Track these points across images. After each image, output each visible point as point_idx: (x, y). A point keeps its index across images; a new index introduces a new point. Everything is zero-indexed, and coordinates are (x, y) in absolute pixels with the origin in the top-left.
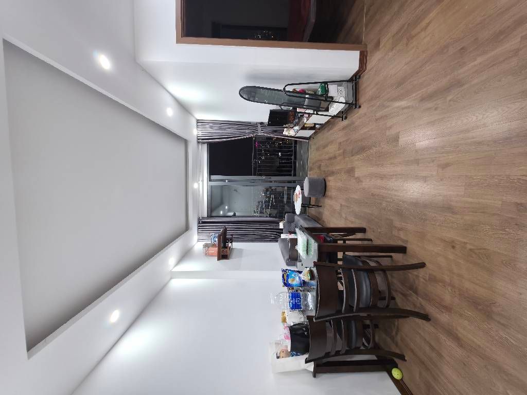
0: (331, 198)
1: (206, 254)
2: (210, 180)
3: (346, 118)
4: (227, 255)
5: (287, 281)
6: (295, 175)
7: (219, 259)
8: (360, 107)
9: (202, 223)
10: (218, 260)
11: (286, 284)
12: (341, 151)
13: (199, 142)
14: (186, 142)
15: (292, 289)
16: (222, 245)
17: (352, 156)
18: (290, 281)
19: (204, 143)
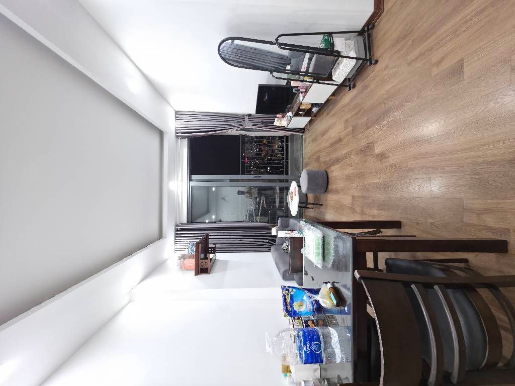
0: (337, 192)
1: (181, 268)
2: (191, 180)
3: (354, 86)
4: (207, 269)
5: (292, 306)
6: (287, 174)
7: (197, 274)
8: (377, 62)
9: (180, 231)
10: (195, 275)
11: (290, 313)
12: (350, 129)
13: (177, 137)
14: (161, 134)
15: (299, 318)
16: (202, 256)
17: (368, 128)
18: (296, 307)
19: (183, 137)
